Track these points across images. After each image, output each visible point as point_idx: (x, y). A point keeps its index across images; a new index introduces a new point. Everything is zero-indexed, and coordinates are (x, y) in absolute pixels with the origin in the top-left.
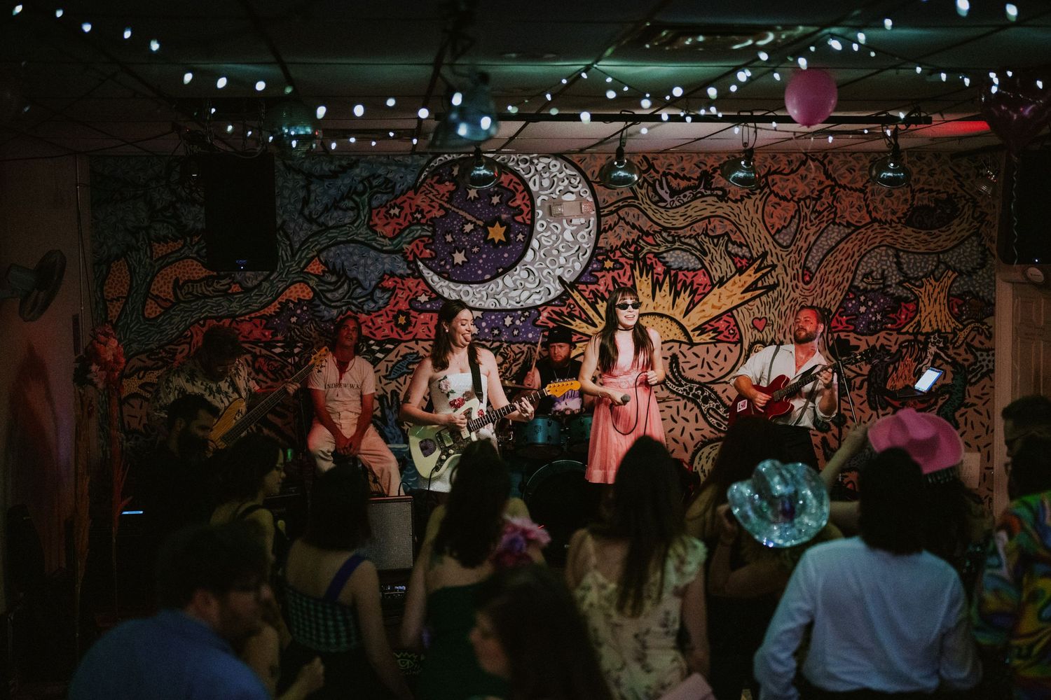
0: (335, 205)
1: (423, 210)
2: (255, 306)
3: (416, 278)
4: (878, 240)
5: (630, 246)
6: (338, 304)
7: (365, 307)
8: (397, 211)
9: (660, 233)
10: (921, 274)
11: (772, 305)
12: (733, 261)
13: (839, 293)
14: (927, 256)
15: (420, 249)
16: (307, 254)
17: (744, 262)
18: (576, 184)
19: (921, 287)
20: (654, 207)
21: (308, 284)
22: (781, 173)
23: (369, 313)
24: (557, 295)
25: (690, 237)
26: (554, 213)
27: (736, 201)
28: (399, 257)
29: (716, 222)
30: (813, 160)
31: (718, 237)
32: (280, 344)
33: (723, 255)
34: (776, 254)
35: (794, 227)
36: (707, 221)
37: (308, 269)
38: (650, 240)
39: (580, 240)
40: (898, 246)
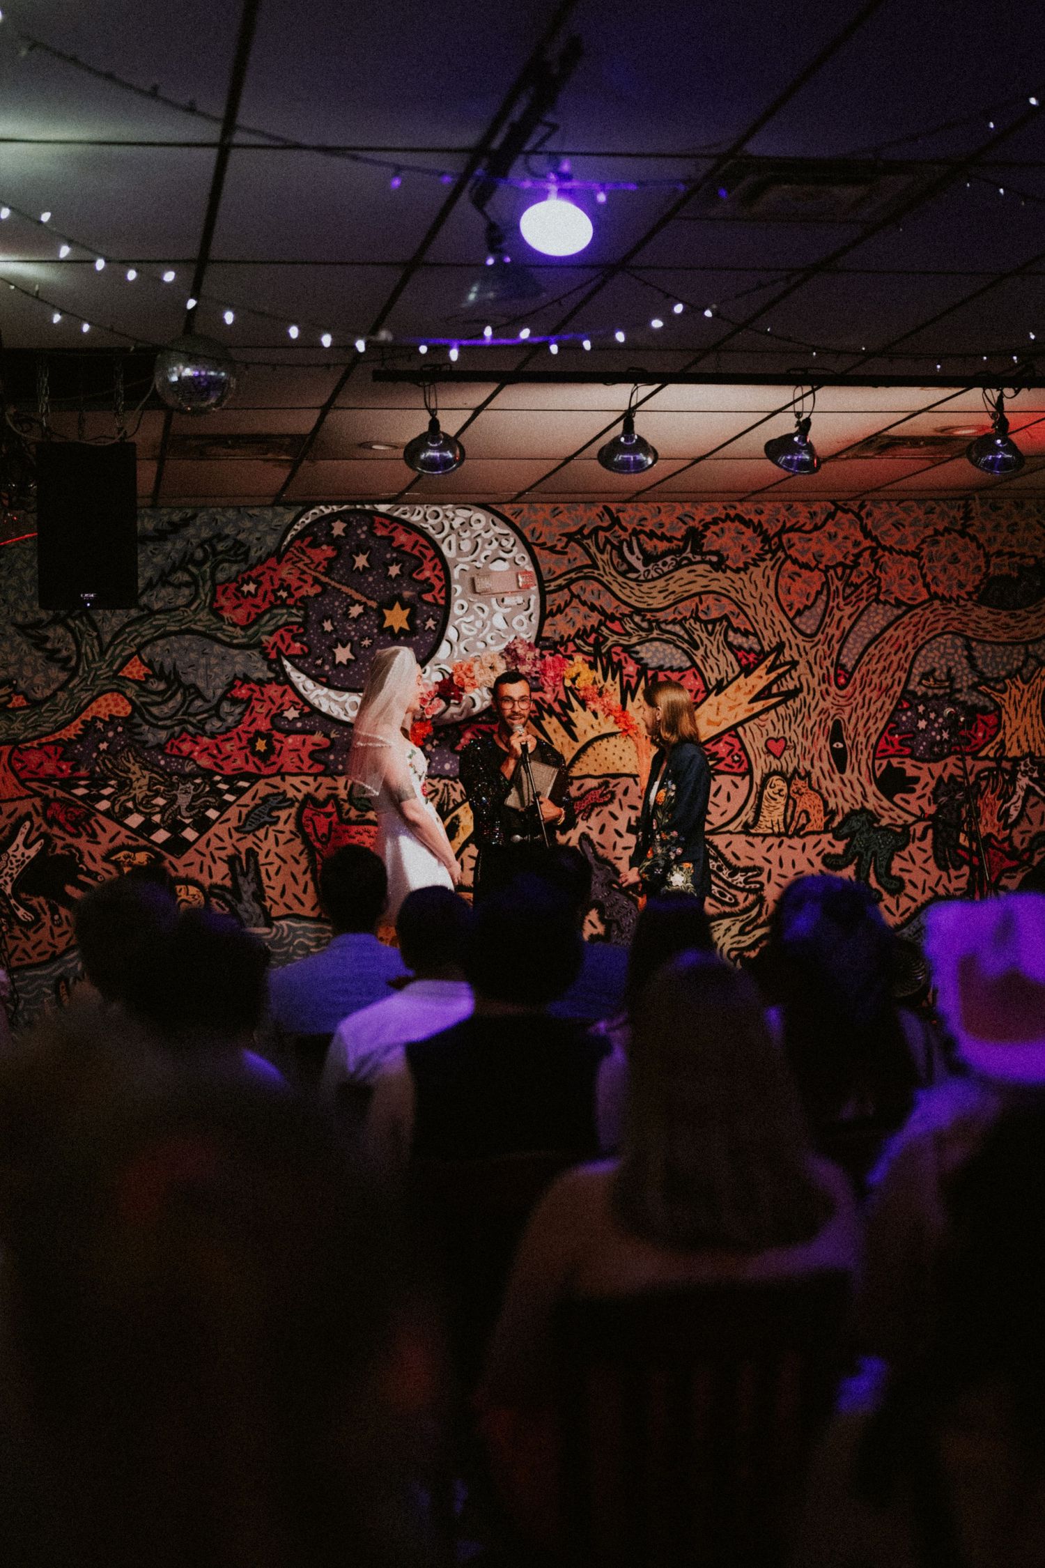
0: (163, 579)
1: (289, 586)
2: (46, 728)
3: (280, 684)
4: (941, 624)
5: (588, 636)
6: (168, 723)
7: (208, 727)
8: (251, 587)
9: (631, 616)
10: (1003, 673)
11: (793, 719)
12: (736, 655)
13: (888, 702)
14: (1010, 648)
15: (286, 643)
16: (123, 650)
17: (751, 658)
18: (509, 547)
19: (1003, 691)
20: (620, 579)
21: (124, 694)
22: (800, 530)
23: (213, 736)
24: (484, 707)
25: (674, 622)
26: (478, 588)
27: (737, 571)
28: (256, 654)
29: (709, 600)
30: (846, 511)
31: (714, 622)
32: (82, 783)
33: (721, 648)
34: (797, 645)
35: (820, 605)
36: (697, 599)
37: (124, 673)
38: (616, 626)
39: (516, 627)
40: (969, 633)
